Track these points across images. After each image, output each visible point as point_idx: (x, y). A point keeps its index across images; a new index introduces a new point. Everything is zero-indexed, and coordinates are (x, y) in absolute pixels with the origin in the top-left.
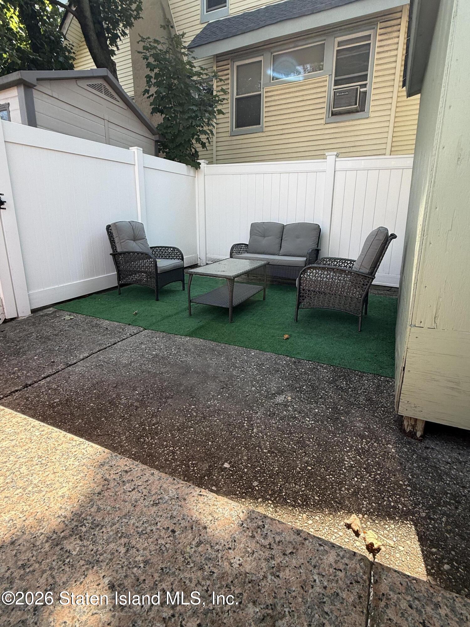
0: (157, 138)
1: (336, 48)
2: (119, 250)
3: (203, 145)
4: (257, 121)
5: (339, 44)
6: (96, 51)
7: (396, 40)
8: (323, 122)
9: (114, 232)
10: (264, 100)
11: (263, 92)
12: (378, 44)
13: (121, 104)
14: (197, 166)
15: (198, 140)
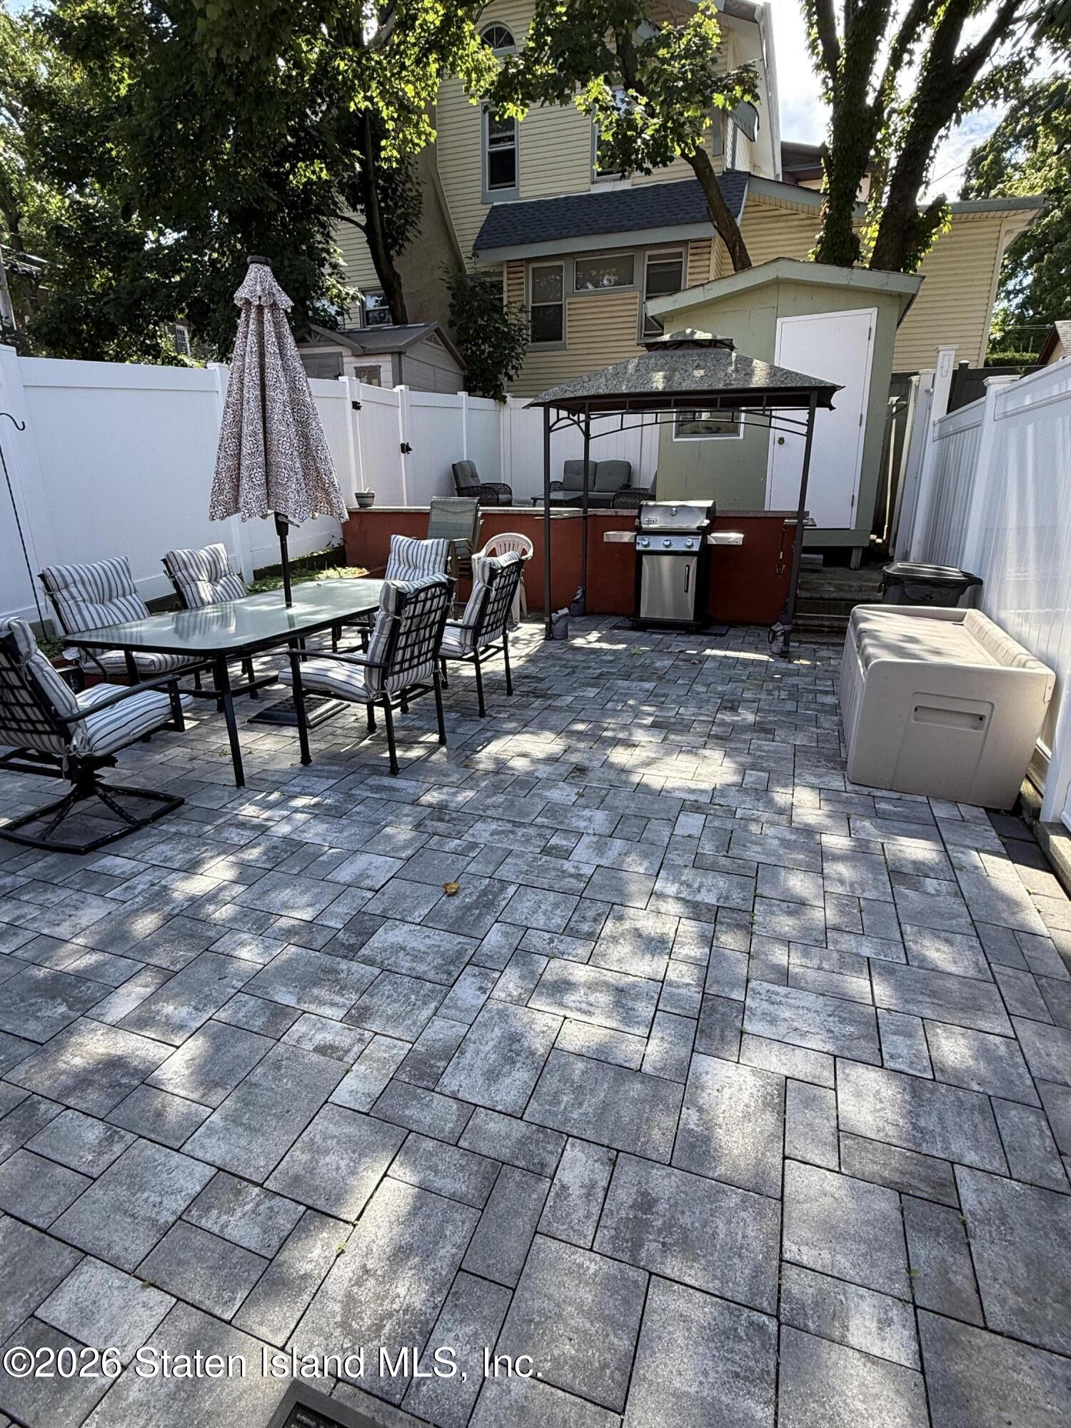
0: (466, 373)
1: (647, 263)
2: (463, 485)
3: (510, 378)
4: (558, 337)
5: (650, 258)
6: (383, 266)
7: (707, 263)
8: (634, 343)
9: (459, 472)
10: (566, 313)
11: (566, 302)
12: (689, 264)
13: (443, 348)
14: (503, 400)
15: (507, 374)
